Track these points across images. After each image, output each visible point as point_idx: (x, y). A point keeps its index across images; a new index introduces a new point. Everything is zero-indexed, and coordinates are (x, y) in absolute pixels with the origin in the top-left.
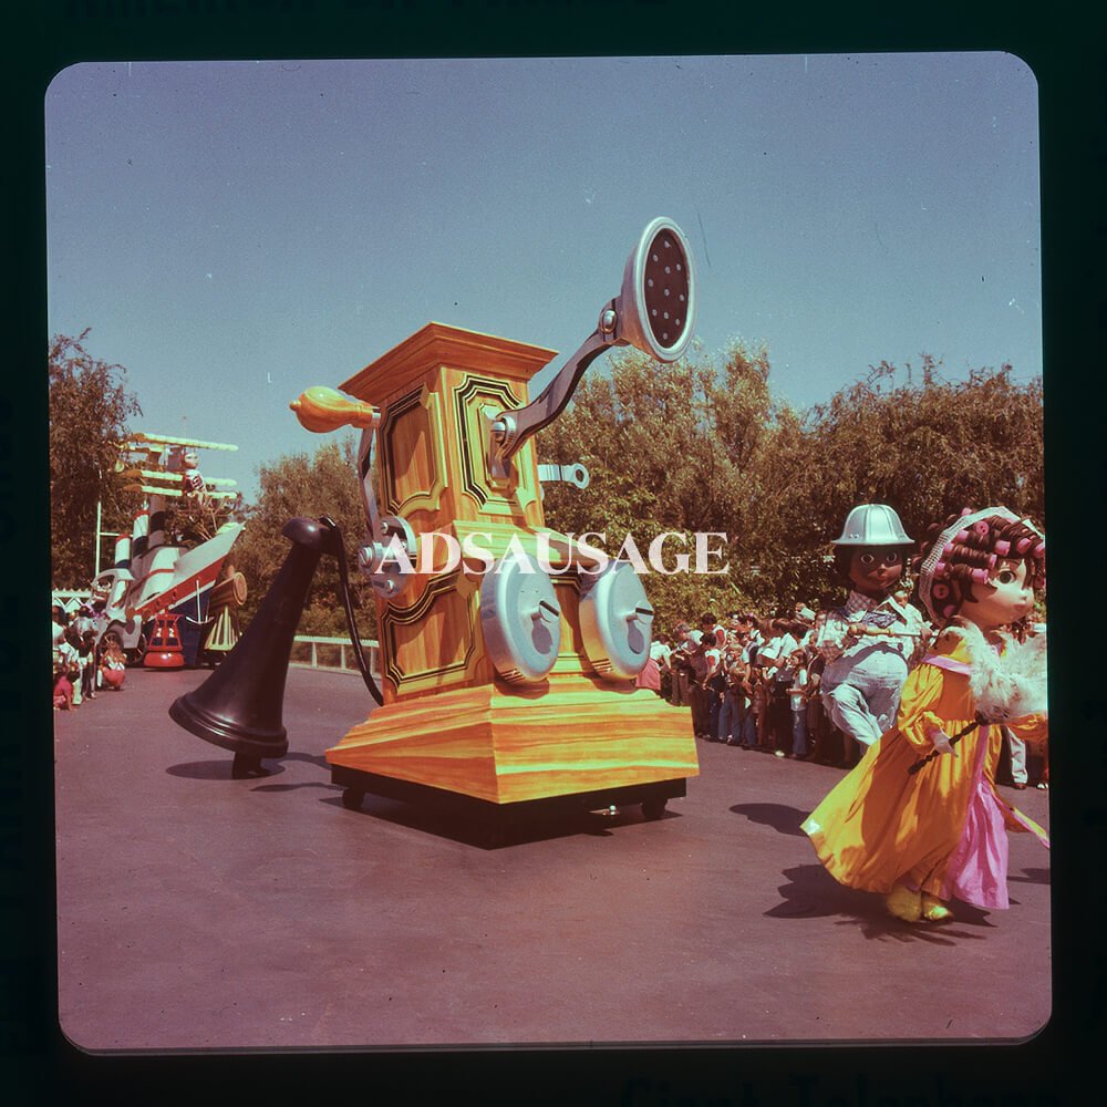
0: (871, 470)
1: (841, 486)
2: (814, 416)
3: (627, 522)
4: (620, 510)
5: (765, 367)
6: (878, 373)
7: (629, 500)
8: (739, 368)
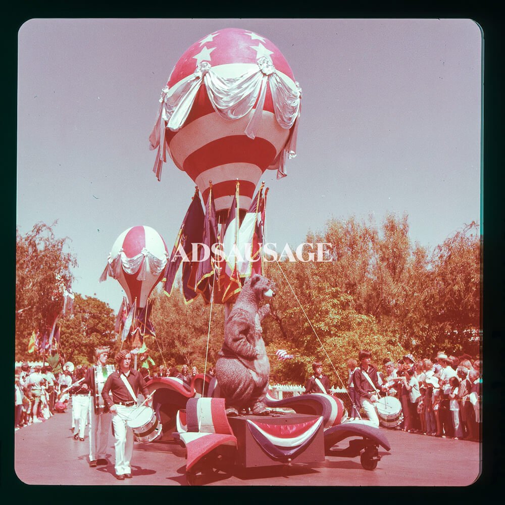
0: (473, 278)
1: (456, 288)
2: (437, 250)
3: (338, 312)
4: (334, 306)
5: (405, 226)
6: (469, 227)
7: (338, 300)
8: (391, 228)
